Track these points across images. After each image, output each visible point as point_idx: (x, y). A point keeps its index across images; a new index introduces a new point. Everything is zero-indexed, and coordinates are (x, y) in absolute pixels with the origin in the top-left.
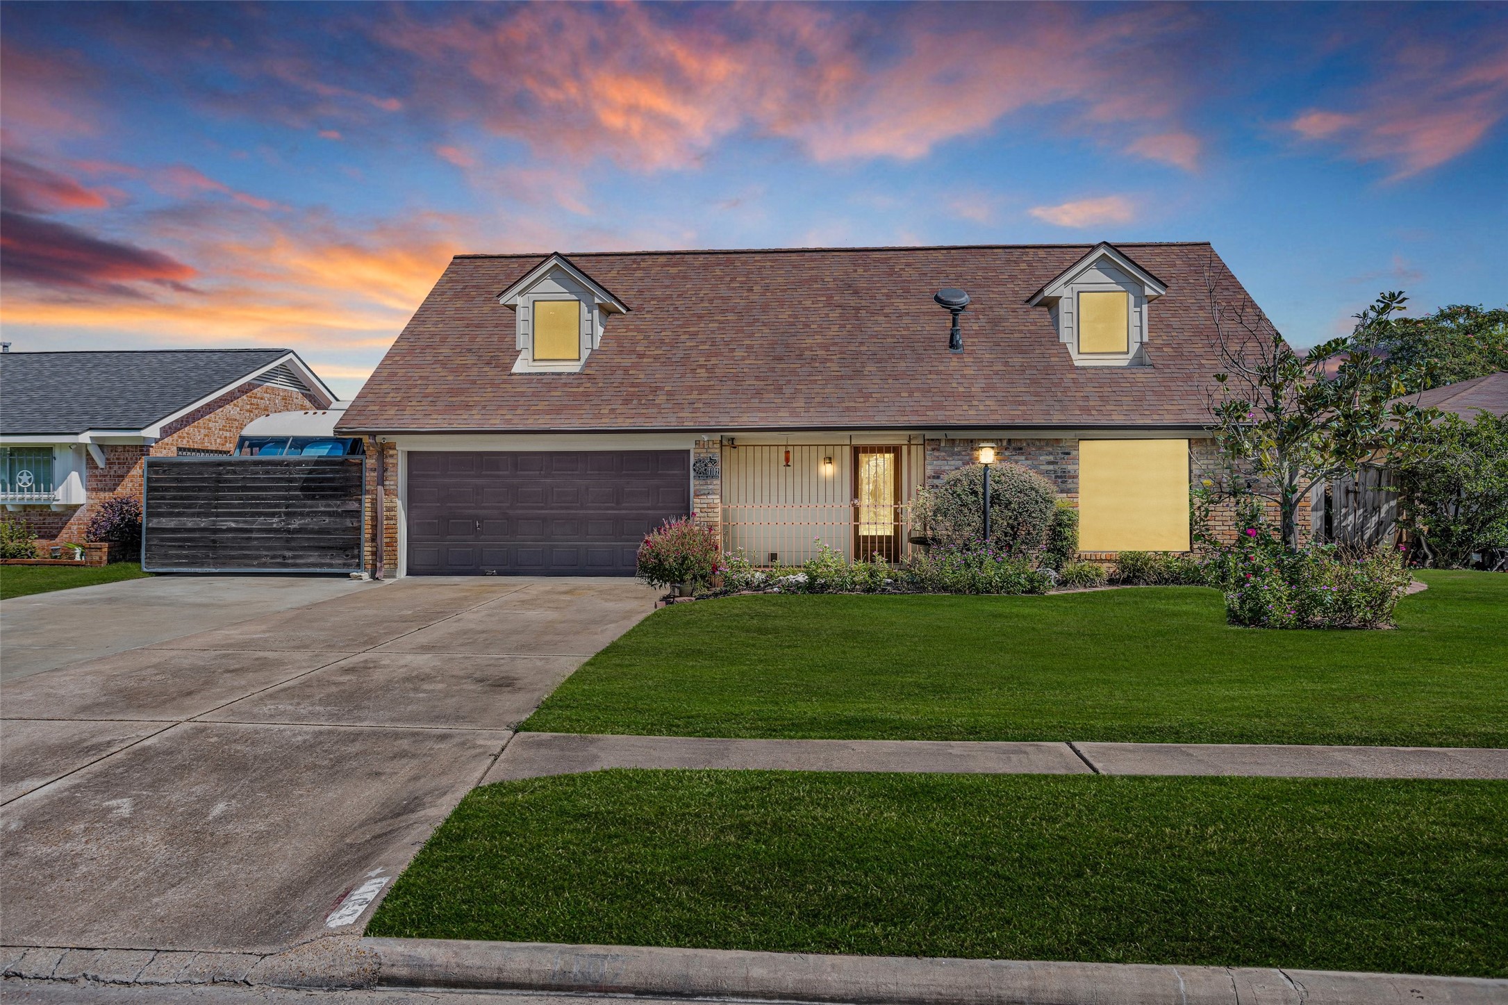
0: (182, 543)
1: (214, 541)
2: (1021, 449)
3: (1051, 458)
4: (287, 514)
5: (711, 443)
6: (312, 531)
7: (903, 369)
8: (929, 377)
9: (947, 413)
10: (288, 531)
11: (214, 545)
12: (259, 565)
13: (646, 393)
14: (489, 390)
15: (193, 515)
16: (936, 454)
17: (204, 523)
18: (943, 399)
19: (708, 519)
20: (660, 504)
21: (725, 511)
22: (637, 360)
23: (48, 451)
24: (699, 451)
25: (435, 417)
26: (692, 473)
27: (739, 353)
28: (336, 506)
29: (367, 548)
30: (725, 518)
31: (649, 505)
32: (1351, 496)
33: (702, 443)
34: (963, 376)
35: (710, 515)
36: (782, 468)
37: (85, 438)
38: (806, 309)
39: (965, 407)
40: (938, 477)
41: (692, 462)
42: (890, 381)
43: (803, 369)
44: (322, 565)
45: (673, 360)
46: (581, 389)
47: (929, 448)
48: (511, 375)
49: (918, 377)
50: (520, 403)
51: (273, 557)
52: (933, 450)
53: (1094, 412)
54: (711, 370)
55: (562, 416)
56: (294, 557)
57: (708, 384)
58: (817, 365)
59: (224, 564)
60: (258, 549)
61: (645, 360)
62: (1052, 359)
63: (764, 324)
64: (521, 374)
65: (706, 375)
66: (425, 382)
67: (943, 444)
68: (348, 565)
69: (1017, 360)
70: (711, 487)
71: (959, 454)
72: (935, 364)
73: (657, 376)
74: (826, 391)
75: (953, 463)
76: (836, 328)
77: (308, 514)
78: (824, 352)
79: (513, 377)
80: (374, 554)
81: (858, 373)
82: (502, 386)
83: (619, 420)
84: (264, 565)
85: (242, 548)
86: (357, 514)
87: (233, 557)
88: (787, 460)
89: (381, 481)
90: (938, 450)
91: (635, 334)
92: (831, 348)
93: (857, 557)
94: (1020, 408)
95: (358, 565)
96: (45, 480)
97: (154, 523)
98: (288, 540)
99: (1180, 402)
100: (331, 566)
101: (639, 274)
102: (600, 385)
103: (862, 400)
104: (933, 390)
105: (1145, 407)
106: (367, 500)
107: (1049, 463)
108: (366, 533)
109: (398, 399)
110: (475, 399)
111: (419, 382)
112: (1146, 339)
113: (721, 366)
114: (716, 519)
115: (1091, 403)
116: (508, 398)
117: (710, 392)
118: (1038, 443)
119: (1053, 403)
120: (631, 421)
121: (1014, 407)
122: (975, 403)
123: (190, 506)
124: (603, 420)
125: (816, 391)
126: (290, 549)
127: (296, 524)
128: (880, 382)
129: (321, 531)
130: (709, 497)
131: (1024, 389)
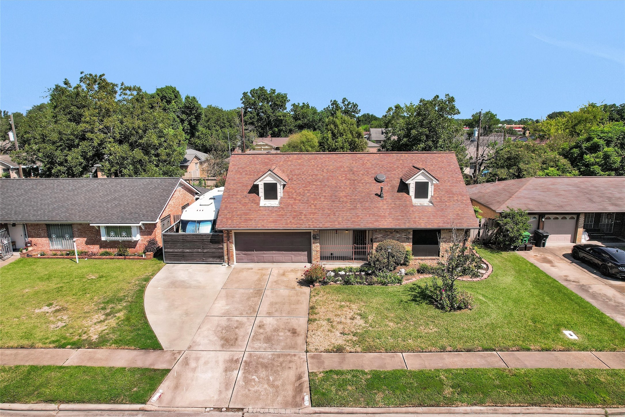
0: (175, 256)
1: (183, 255)
3: (405, 234)
4: (203, 248)
5: (317, 231)
6: (210, 253)
7: (367, 206)
8: (374, 209)
9: (379, 223)
10: (204, 253)
11: (183, 256)
12: (196, 261)
13: (299, 215)
14: (255, 213)
15: (177, 248)
16: (376, 233)
17: (180, 250)
18: (378, 218)
20: (303, 244)
21: (321, 247)
22: (294, 201)
23: (130, 228)
24: (314, 232)
25: (242, 224)
26: (312, 238)
27: (322, 199)
28: (216, 246)
29: (226, 257)
30: (321, 249)
31: (300, 245)
32: (485, 226)
34: (383, 209)
35: (317, 248)
37: (140, 224)
38: (340, 180)
39: (384, 221)
41: (312, 235)
42: (364, 211)
43: (341, 206)
44: (214, 261)
45: (305, 201)
46: (281, 213)
48: (260, 207)
49: (371, 209)
50: (265, 218)
51: (200, 259)
53: (417, 223)
54: (315, 206)
55: (277, 224)
56: (206, 259)
57: (315, 211)
58: (344, 204)
59: (187, 261)
60: (196, 257)
61: (296, 201)
62: (407, 202)
63: (328, 186)
64: (263, 207)
65: (314, 208)
66: (236, 210)
67: (378, 231)
68: (221, 261)
69: (398, 203)
70: (317, 241)
72: (376, 204)
73: (301, 208)
74: (347, 214)
75: (380, 235)
76: (348, 189)
77: (209, 248)
78: (345, 199)
79: (261, 208)
80: (228, 258)
81: (355, 208)
82: (258, 211)
83: (293, 225)
84: (198, 261)
85: (191, 257)
86: (222, 248)
87: (189, 259)
88: (337, 232)
89: (228, 240)
91: (292, 190)
92: (348, 197)
94: (398, 221)
95: (224, 261)
96: (129, 234)
97: (166, 250)
98: (203, 255)
99: (439, 219)
100: (216, 261)
101: (289, 163)
102: (286, 211)
103: (357, 218)
104: (376, 214)
105: (430, 221)
106: (225, 245)
107: (405, 235)
108: (225, 253)
109: (230, 217)
110: (252, 217)
111: (235, 210)
112: (433, 195)
113: (318, 204)
114: (319, 250)
115: (416, 220)
116: (261, 217)
117: (316, 215)
118: (402, 230)
119: (406, 219)
120: (296, 225)
121: (397, 221)
122: (386, 219)
123: (176, 246)
124: (289, 225)
125: (344, 214)
126: (204, 257)
127: (205, 251)
128: (361, 211)
129: (212, 253)
130: (317, 244)
131: (399, 214)
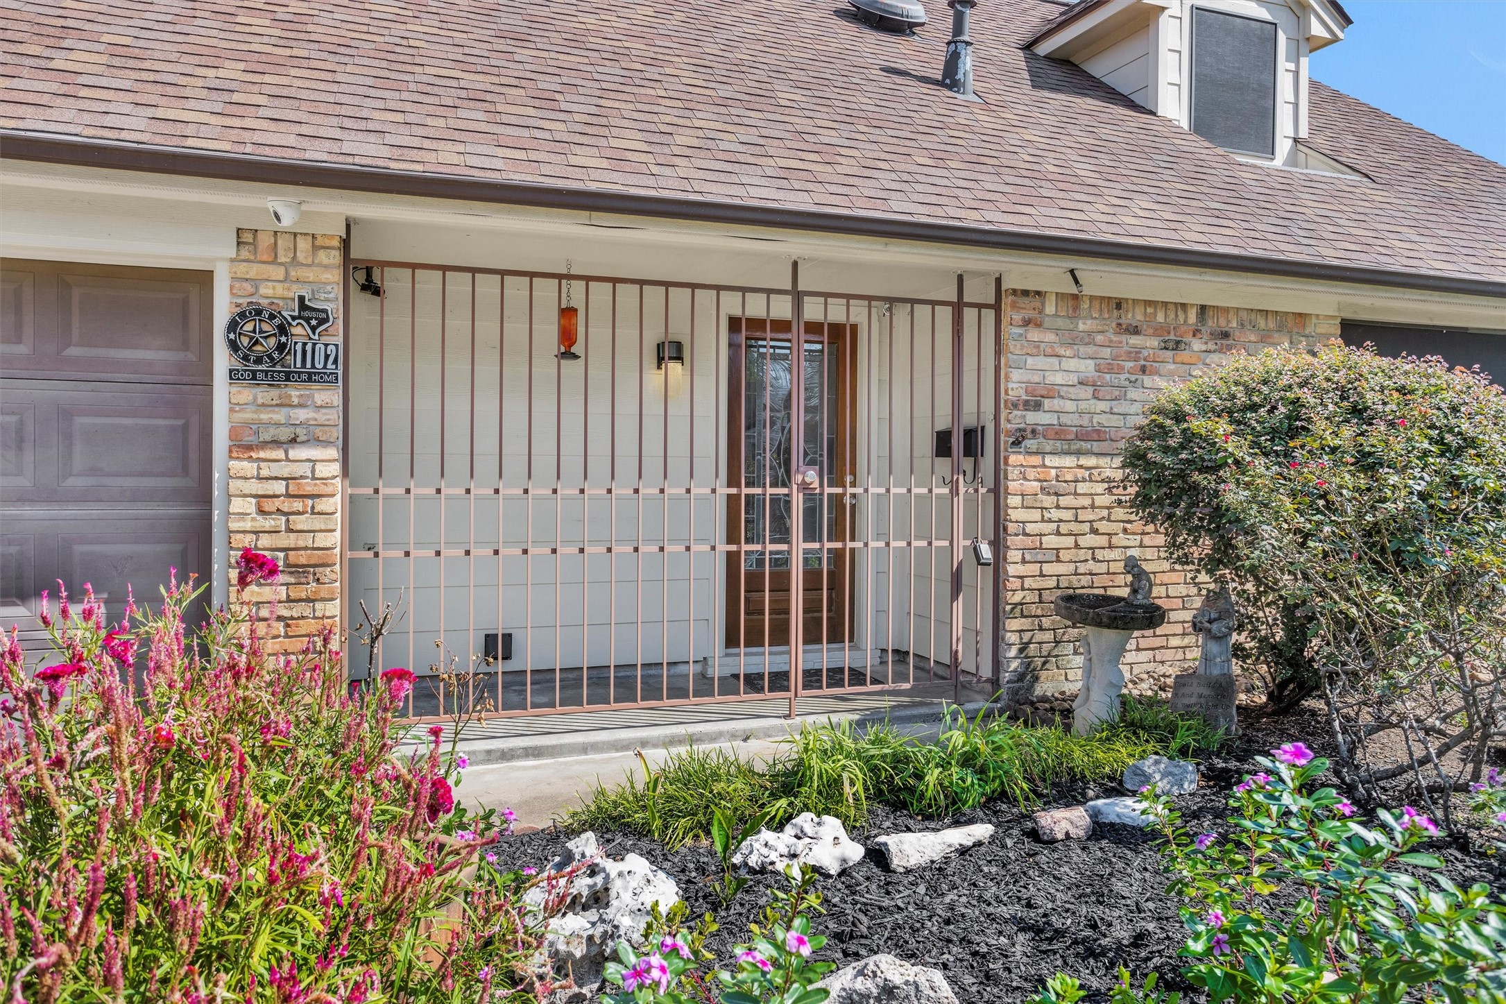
2: (1225, 335)
5: (303, 245)
16: (1034, 335)
19: (290, 540)
20: (72, 482)
21: (356, 511)
24: (253, 271)
26: (222, 360)
30: (357, 534)
31: (25, 482)
33: (265, 240)
35: (301, 522)
36: (546, 365)
40: (1037, 406)
41: (222, 313)
47: (1017, 317)
52: (1027, 323)
53: (1381, 250)
67: (1050, 308)
70: (302, 415)
71: (1088, 339)
75: (1073, 364)
88: (567, 337)
90: (1039, 325)
93: (731, 640)
94: (1225, 223)
112: (1304, 133)
114: (322, 540)
118: (1261, 322)
121: (1210, 220)
130: (296, 453)
